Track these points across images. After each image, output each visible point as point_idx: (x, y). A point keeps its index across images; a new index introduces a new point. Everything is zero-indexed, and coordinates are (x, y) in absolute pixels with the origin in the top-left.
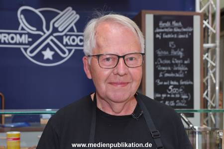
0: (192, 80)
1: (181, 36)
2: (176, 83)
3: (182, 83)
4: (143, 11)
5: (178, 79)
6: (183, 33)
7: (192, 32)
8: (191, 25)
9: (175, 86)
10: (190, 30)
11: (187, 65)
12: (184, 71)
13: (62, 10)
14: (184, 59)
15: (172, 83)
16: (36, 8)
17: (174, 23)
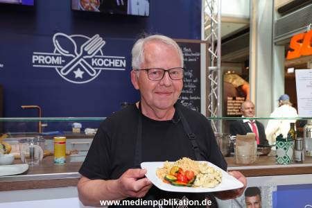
0: (200, 96)
1: (190, 60)
2: (186, 98)
3: (191, 98)
5: (188, 95)
6: (192, 57)
7: (200, 57)
8: (199, 51)
9: (186, 101)
10: (198, 55)
11: (195, 84)
12: (193, 88)
14: (193, 78)
15: (183, 98)
16: (68, 35)
17: (185, 49)
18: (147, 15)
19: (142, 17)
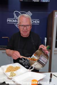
4: (54, 11)
13: (27, 12)
18: (49, 2)
19: (47, 2)
